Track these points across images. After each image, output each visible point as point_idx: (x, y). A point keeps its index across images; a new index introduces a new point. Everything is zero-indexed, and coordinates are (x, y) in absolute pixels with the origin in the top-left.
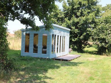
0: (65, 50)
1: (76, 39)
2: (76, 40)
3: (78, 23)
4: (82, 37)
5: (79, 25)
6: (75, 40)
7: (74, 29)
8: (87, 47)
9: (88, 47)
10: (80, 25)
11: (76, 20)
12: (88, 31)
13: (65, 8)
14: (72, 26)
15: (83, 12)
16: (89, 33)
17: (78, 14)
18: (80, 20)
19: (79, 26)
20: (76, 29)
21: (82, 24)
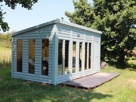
0: (91, 66)
1: (113, 47)
2: (114, 49)
3: (115, 21)
4: (122, 44)
5: (117, 24)
6: (112, 50)
7: (108, 32)
8: (131, 58)
9: (133, 59)
10: (119, 25)
11: (112, 17)
12: (131, 33)
13: (96, 2)
14: (105, 27)
15: (123, 5)
16: (132, 36)
17: (116, 8)
18: (118, 17)
19: (117, 26)
20: (112, 32)
21: (122, 23)
